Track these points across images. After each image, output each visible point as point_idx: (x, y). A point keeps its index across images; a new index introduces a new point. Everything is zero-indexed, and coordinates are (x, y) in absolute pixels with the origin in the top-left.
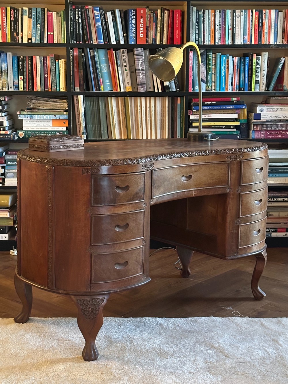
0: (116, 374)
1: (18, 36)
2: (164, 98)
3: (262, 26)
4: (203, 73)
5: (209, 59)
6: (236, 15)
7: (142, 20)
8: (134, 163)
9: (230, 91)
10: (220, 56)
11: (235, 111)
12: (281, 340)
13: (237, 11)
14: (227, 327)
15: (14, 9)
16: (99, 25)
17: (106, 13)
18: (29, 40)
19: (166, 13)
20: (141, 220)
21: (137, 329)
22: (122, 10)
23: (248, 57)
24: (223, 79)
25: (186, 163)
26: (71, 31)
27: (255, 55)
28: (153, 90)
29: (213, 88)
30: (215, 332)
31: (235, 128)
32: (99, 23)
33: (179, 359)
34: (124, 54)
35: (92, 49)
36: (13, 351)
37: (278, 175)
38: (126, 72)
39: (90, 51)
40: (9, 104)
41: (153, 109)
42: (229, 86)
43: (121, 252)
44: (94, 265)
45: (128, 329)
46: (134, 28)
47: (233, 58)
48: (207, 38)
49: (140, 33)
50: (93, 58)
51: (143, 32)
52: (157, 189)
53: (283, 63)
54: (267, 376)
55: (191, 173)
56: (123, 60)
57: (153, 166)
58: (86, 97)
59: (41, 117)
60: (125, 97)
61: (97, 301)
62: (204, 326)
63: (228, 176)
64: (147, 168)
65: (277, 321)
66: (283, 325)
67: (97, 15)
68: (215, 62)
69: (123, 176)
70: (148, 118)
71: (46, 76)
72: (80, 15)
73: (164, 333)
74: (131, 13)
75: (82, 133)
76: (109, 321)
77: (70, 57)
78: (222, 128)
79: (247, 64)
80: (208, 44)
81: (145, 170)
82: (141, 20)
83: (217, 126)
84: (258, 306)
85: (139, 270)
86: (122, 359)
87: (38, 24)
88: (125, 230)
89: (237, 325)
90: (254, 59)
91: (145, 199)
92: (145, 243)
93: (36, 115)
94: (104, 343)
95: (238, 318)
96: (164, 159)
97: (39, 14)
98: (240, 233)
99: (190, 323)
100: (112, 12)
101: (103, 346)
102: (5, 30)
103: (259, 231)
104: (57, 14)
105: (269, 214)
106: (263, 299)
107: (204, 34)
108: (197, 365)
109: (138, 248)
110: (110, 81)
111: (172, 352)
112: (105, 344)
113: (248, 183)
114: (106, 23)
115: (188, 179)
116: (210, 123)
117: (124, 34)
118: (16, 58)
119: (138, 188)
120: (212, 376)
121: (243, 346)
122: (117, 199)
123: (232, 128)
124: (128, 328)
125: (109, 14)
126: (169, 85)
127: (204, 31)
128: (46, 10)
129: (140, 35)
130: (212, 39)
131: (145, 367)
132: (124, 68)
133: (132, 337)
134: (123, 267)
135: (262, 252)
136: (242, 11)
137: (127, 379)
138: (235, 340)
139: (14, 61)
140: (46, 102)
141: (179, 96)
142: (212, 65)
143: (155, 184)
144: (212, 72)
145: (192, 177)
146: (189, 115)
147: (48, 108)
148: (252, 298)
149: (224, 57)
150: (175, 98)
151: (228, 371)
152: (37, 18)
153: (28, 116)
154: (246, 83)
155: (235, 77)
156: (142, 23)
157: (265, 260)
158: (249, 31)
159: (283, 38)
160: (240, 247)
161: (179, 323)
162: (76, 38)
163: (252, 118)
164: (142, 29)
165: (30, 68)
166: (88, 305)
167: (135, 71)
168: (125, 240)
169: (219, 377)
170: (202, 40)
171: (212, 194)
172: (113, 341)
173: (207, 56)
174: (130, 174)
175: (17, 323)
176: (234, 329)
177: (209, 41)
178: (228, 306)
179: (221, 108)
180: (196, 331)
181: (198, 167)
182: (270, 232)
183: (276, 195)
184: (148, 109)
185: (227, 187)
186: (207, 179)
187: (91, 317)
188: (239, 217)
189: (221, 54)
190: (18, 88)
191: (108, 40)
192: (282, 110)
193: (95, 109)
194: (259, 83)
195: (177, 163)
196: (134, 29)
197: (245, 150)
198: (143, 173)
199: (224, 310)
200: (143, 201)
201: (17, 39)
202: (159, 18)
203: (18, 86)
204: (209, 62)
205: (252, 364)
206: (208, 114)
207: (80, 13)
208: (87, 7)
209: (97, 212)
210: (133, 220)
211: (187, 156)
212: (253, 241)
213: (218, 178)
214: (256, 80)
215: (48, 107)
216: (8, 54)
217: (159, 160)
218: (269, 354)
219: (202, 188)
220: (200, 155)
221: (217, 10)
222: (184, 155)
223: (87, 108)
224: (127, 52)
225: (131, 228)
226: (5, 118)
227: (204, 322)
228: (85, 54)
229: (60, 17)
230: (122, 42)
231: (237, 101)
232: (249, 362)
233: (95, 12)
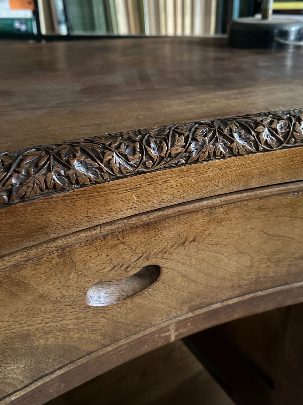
186: (249, 263)
219: (218, 305)
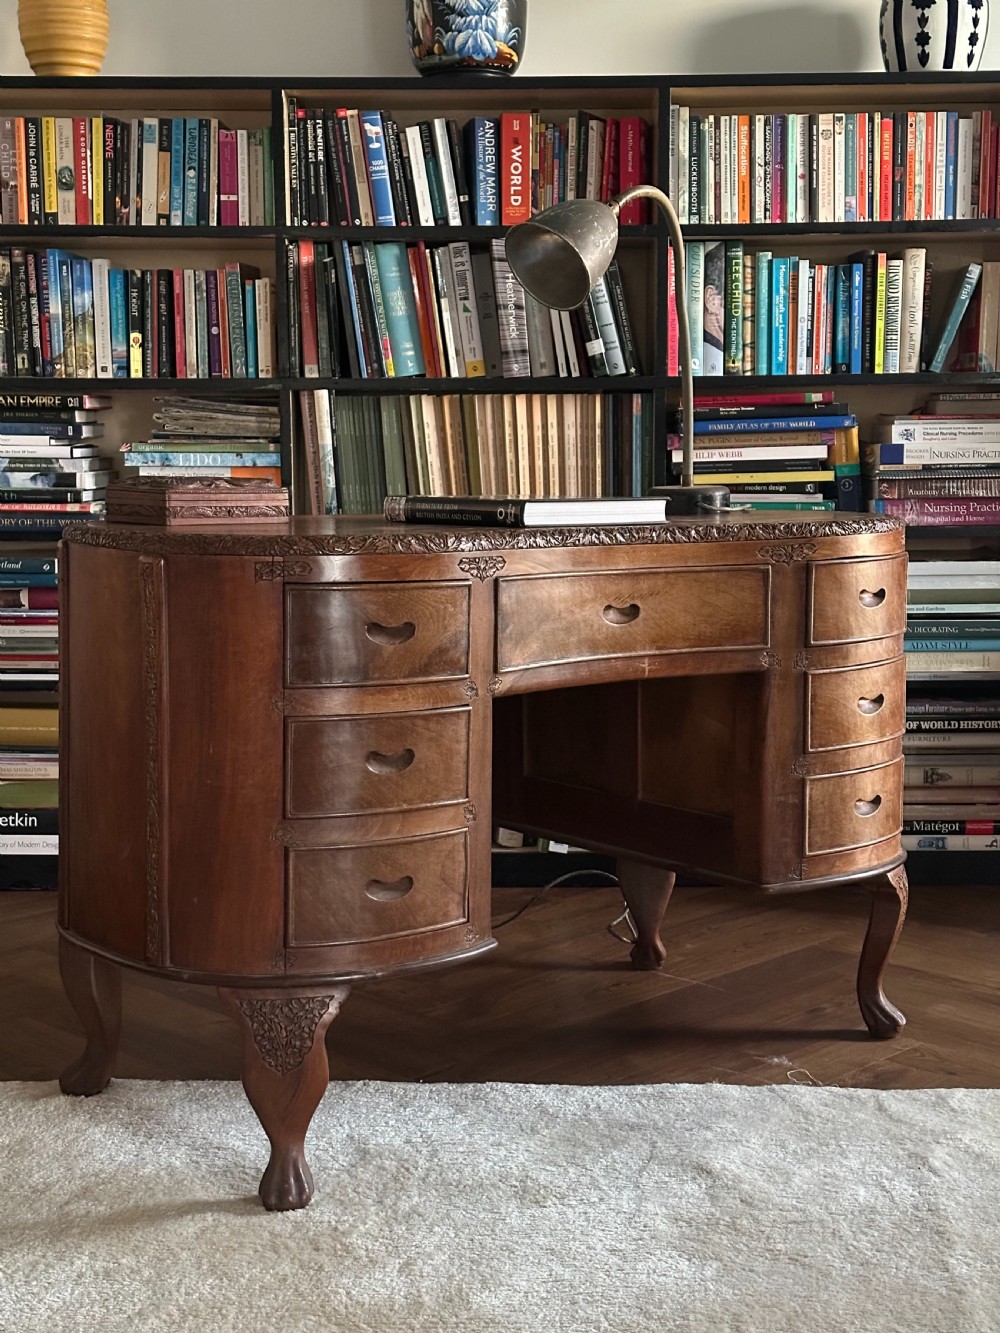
0: (363, 1253)
1: (125, 208)
2: (591, 396)
3: (903, 164)
4: (713, 317)
5: (732, 273)
6: (820, 131)
7: (518, 151)
8: (430, 550)
9: (802, 371)
10: (770, 263)
11: (818, 436)
12: (939, 1156)
13: (822, 117)
14: (762, 1113)
15: (115, 123)
16: (382, 168)
17: (404, 132)
18: (161, 220)
19: (594, 128)
20: (458, 742)
21: (459, 1116)
22: (454, 121)
23: (862, 265)
24: (781, 335)
25: (618, 564)
26: (292, 189)
27: (882, 257)
28: (553, 373)
29: (748, 366)
30: (719, 1130)
31: (820, 492)
32: (380, 162)
33: (581, 1208)
34: (459, 259)
35: (358, 243)
36: (36, 1176)
37: (964, 645)
38: (468, 314)
39: (351, 251)
40: (103, 424)
41: (553, 432)
42: (799, 358)
43: (389, 845)
44: (295, 886)
45: (430, 1116)
46: (491, 175)
47: (811, 267)
48: (725, 207)
49: (512, 192)
50: (361, 271)
51: (519, 188)
52: (517, 643)
53: (974, 282)
54: (876, 1265)
55: (638, 598)
56: (455, 277)
57: (501, 565)
58: (337, 393)
59: (195, 461)
60: (464, 397)
61: (307, 1007)
62: (683, 1111)
63: (767, 615)
64: (478, 569)
65: (933, 1098)
66: (953, 1110)
67: (374, 137)
68: (753, 283)
69: (393, 590)
70: (539, 463)
71: (214, 330)
72: (320, 140)
73: (546, 1131)
74: (483, 131)
75: (327, 509)
76: (371, 1094)
77: (287, 269)
78: (778, 492)
79: (858, 288)
80: (729, 222)
81: (470, 577)
82: (514, 151)
83: (760, 485)
84: (879, 1054)
85: (454, 909)
86: (390, 1207)
87: (190, 169)
88: (401, 770)
89: (796, 1108)
90: (881, 271)
91: (470, 670)
92: (474, 819)
93: (181, 455)
94: (341, 1157)
95: (802, 1089)
96: (540, 547)
97: (194, 138)
98: (810, 807)
99: (640, 1102)
100: (423, 127)
101: (337, 1166)
102: (87, 190)
103: (876, 801)
104: (249, 138)
105: (937, 774)
106: (898, 1037)
107: (715, 194)
108: (642, 1228)
109: (449, 836)
110: (414, 344)
111: (565, 1186)
112: (344, 1161)
113: (834, 639)
114: (405, 164)
115: (625, 619)
116: (739, 475)
117: (461, 197)
118: (119, 276)
119: (445, 632)
120: (687, 1263)
121: (807, 1173)
122: (370, 665)
123: (809, 493)
124: (428, 1112)
125: (413, 135)
126: (602, 354)
127: (717, 185)
128: (214, 123)
129: (513, 198)
130: (743, 208)
131: (467, 1230)
132: (461, 304)
133: (437, 1141)
134: (395, 894)
135: (889, 875)
136: (840, 119)
137: (397, 1266)
138: (781, 1155)
139: (116, 286)
140: (214, 415)
141: (637, 392)
142: (745, 292)
143: (507, 627)
144: (744, 315)
145: (641, 610)
146: (671, 452)
147: (218, 432)
148: (862, 1032)
149: (783, 267)
150: (625, 397)
151: (745, 1249)
152: (187, 151)
153: (153, 457)
154: (856, 347)
155: (818, 328)
156: (517, 161)
157: (899, 902)
158: (862, 183)
159: (975, 201)
160: (810, 851)
161: (601, 1101)
162: (308, 210)
163: (874, 461)
164: (517, 180)
165: (163, 306)
166: (276, 1020)
167: (494, 314)
168: (400, 805)
169: (711, 1266)
170: (712, 212)
171: (712, 671)
172: (372, 1151)
173: (728, 261)
174: (416, 584)
175: (68, 1095)
176: (783, 1121)
177: (733, 215)
178: (778, 1055)
179: (771, 426)
180: (655, 1124)
181: (660, 582)
182: (939, 833)
183: (960, 710)
184: (538, 433)
185: (763, 649)
186: (693, 622)
187: (287, 1060)
188: (805, 751)
189: (773, 256)
190: (125, 371)
191: (411, 218)
192: (973, 433)
193: (367, 433)
194: (898, 348)
195: (589, 563)
196: (493, 179)
197: (821, 531)
198: (462, 586)
199: (761, 1066)
200: (465, 679)
201: (125, 217)
202: (572, 143)
203: (125, 365)
204: (733, 282)
205: (829, 1228)
206: (732, 447)
207: (320, 132)
208: (342, 114)
209: (303, 708)
210: (431, 739)
211: (623, 540)
212: (854, 832)
213: (731, 618)
214: (889, 337)
215: (219, 430)
216: (96, 262)
217: (522, 548)
218: (892, 1200)
219: (677, 651)
220: (667, 541)
221: (757, 117)
222: (610, 538)
223: (343, 432)
224: (467, 250)
225: (423, 766)
226: (85, 464)
227: (685, 1099)
228: (334, 260)
229: (260, 148)
230: (455, 220)
231: (826, 403)
232: (821, 1221)
233: (367, 126)
